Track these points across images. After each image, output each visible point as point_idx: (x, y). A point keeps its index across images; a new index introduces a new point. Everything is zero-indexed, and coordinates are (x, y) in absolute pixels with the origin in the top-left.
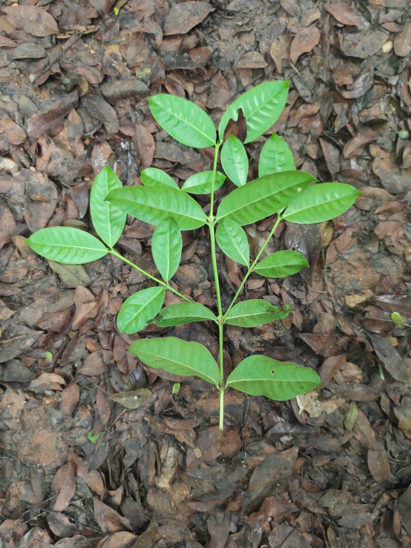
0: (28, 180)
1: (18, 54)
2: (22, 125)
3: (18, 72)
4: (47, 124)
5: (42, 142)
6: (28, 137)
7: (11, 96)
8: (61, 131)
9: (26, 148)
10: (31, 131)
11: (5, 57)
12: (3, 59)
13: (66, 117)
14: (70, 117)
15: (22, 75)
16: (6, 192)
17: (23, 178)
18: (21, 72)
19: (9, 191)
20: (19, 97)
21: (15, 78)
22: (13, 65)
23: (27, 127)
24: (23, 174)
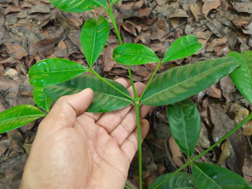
0: (23, 82)
1: (33, 11)
2: (26, 48)
3: (31, 20)
4: (43, 48)
5: (37, 58)
6: (29, 55)
7: (24, 33)
8: (52, 53)
9: (26, 62)
10: (31, 52)
11: (25, 13)
12: (24, 14)
13: (56, 45)
14: (59, 45)
15: (33, 22)
16: (5, 90)
17: (20, 81)
18: (33, 21)
19: (8, 90)
20: (29, 34)
21: (29, 24)
22: (29, 17)
23: (29, 49)
24: (20, 79)
